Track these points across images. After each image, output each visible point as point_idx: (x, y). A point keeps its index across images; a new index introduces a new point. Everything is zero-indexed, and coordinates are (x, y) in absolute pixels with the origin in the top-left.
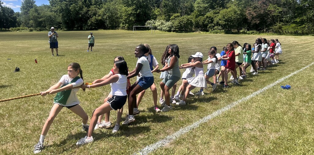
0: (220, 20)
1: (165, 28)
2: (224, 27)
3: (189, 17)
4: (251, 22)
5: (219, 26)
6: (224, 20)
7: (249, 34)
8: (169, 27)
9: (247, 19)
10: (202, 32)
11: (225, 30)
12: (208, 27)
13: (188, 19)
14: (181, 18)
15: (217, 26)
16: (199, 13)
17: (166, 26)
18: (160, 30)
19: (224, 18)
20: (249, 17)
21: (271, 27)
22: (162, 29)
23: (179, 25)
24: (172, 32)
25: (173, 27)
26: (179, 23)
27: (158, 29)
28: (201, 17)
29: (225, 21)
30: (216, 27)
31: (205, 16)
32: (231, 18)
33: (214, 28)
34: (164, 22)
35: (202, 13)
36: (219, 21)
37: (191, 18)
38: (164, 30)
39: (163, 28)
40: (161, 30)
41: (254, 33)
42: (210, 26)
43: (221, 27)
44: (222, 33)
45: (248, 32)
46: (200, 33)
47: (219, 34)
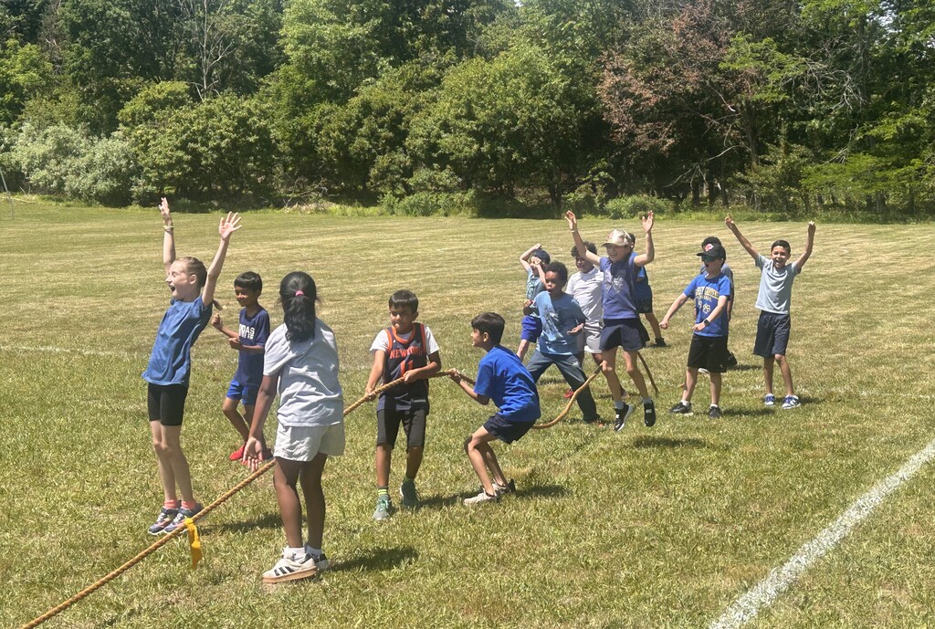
0: (446, 127)
1: (85, 181)
2: (469, 171)
3: (249, 104)
4: (627, 143)
5: (442, 169)
6: (471, 133)
7: (617, 215)
8: (115, 174)
9: (608, 125)
10: (334, 207)
11: (479, 195)
12: (374, 172)
13: (242, 121)
14: (193, 114)
15: (430, 166)
16: (310, 83)
17: (90, 167)
18: (50, 192)
19: (470, 116)
20: (617, 114)
21: (739, 175)
22: (61, 184)
23: (180, 160)
24: (135, 209)
25: (138, 171)
26: (183, 147)
27: (35, 189)
28: (325, 107)
29: (478, 136)
30: (422, 174)
31: (354, 101)
32: (514, 119)
33: (411, 182)
34: (76, 136)
35: (332, 83)
36: (439, 137)
37: (264, 115)
38: (76, 194)
39: (72, 182)
40: (55, 191)
41: (644, 208)
42: (388, 167)
43: (452, 176)
44: (462, 213)
45: (611, 205)
46: (325, 211)
47: (443, 219)
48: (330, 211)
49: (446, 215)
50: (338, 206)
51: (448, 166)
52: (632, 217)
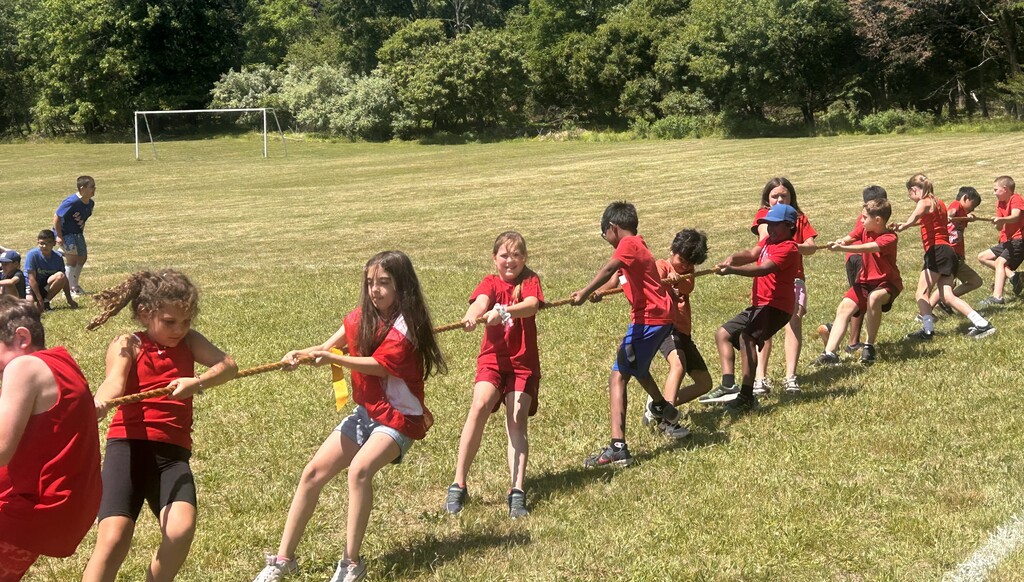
0: (695, 50)
1: (348, 119)
2: (720, 93)
3: (499, 37)
4: (881, 57)
5: (692, 91)
6: (721, 55)
7: (874, 130)
8: (376, 110)
9: (862, 39)
10: (587, 134)
11: (730, 117)
12: (624, 97)
13: (495, 55)
14: (448, 49)
15: (680, 89)
16: (560, 14)
17: (353, 103)
18: (316, 130)
19: (720, 37)
20: (871, 28)
21: (1000, 85)
22: (327, 121)
23: (438, 94)
24: (396, 142)
25: (398, 106)
26: (440, 81)
27: (301, 128)
28: (574, 36)
29: (728, 57)
30: (671, 99)
31: (603, 28)
32: (765, 38)
33: (662, 105)
34: (338, 74)
35: (583, 13)
36: (688, 59)
37: (514, 46)
38: (341, 130)
39: (336, 120)
40: (322, 128)
41: (901, 122)
42: (638, 92)
43: (703, 98)
44: (714, 134)
45: (867, 121)
46: (578, 138)
47: (695, 140)
48: (583, 138)
49: (698, 137)
50: (590, 133)
51: (698, 89)
52: (890, 132)
